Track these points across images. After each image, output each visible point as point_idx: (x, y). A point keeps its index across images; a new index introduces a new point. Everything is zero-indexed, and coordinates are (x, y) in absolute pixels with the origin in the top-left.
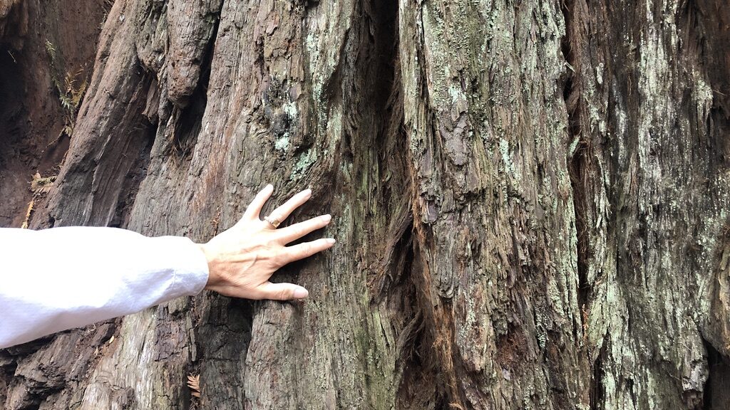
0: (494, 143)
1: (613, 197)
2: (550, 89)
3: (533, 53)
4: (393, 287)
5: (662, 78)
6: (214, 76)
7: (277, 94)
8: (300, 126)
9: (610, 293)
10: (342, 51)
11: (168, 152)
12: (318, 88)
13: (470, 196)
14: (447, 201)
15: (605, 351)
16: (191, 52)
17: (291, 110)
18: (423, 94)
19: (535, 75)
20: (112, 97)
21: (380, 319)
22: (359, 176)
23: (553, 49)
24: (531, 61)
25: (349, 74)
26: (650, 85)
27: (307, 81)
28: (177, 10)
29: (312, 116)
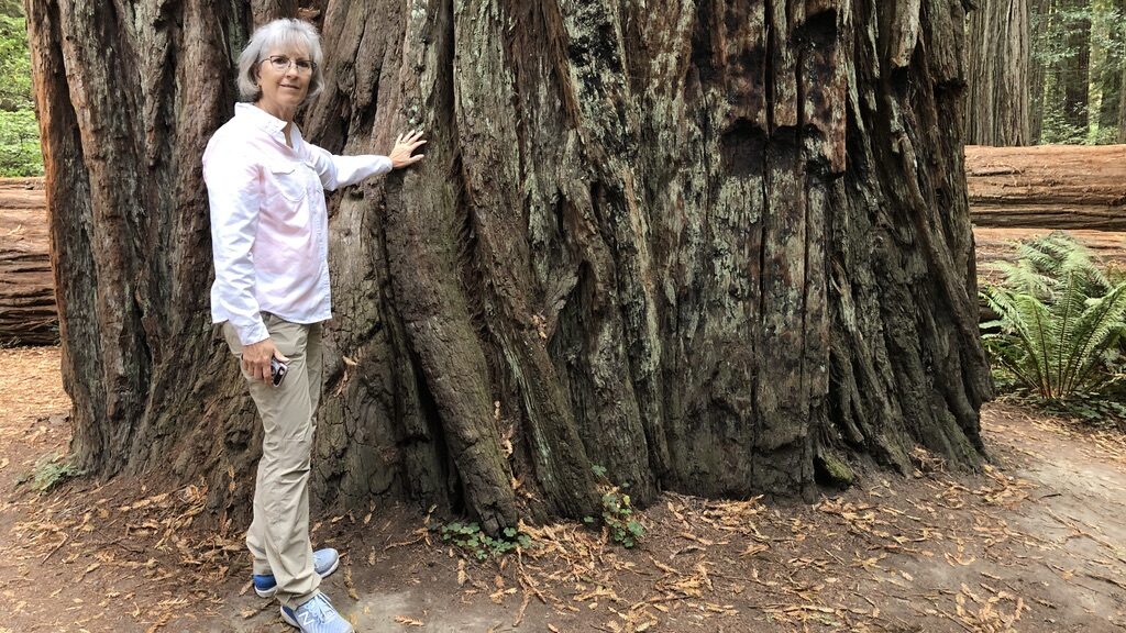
0: (483, 119)
1: (532, 141)
2: (508, 102)
3: (500, 89)
4: (454, 175)
5: (546, 98)
6: (380, 97)
7: (410, 103)
8: (419, 114)
9: (532, 176)
10: (434, 88)
11: (356, 133)
12: (425, 101)
13: (475, 136)
14: (468, 138)
15: (529, 197)
16: (368, 87)
17: (415, 108)
18: (461, 103)
19: (501, 97)
20: (327, 107)
21: (449, 187)
22: (441, 136)
23: (509, 87)
24: (499, 91)
25: (437, 96)
26: (542, 100)
27: (421, 98)
28: (362, 68)
29: (422, 111)
